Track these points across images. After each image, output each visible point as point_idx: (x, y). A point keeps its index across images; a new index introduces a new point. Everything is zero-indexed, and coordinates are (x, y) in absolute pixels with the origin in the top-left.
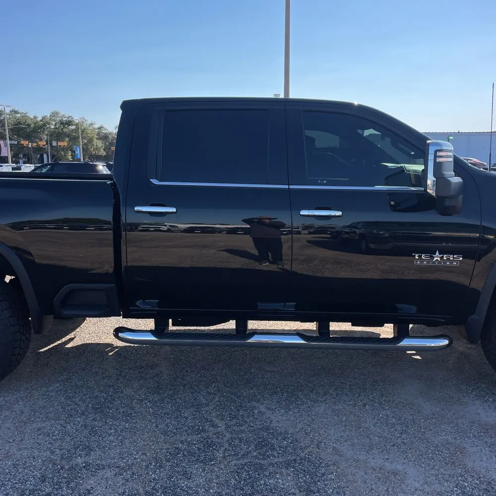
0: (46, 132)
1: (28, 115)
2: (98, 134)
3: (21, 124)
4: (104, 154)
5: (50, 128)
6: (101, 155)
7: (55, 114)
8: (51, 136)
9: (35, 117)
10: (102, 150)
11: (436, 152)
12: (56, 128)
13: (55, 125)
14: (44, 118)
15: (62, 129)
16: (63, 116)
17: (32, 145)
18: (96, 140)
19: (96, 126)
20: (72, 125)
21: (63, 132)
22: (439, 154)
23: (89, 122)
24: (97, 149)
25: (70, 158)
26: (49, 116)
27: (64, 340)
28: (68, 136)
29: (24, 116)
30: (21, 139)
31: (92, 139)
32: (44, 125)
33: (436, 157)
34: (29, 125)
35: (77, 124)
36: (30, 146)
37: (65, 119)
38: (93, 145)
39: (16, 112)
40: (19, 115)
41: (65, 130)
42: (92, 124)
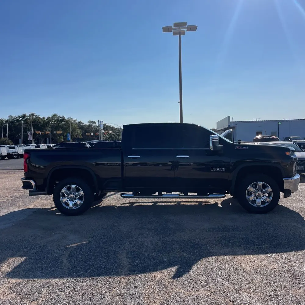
0: (50, 126)
1: (40, 117)
2: (78, 126)
3: (36, 122)
4: (82, 137)
5: (52, 123)
6: (80, 138)
7: (54, 116)
8: (52, 128)
9: (44, 118)
10: (80, 135)
11: (212, 138)
12: (55, 123)
13: (55, 121)
14: (48, 118)
15: (58, 124)
16: (59, 116)
17: (41, 133)
18: (77, 130)
19: (77, 122)
20: (64, 121)
21: (59, 125)
22: (213, 139)
23: (73, 120)
24: (78, 134)
25: (62, 140)
26: (51, 117)
27: (99, 205)
28: (62, 127)
29: (38, 117)
30: (36, 130)
31: (75, 129)
32: (49, 122)
33: (212, 140)
34: (40, 122)
35: (67, 121)
36: (40, 134)
37: (60, 118)
38: (75, 132)
39: (33, 115)
40: (34, 117)
41: (60, 124)
42: (75, 121)
